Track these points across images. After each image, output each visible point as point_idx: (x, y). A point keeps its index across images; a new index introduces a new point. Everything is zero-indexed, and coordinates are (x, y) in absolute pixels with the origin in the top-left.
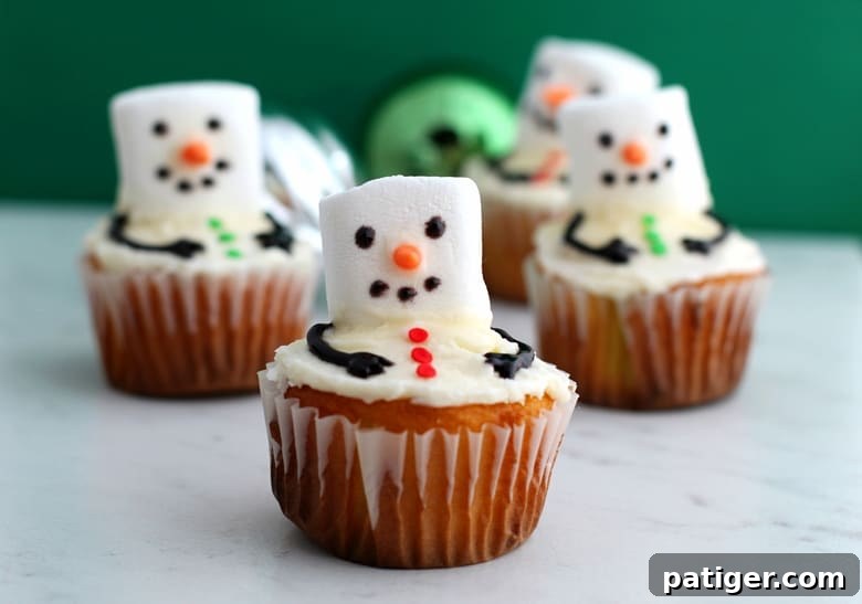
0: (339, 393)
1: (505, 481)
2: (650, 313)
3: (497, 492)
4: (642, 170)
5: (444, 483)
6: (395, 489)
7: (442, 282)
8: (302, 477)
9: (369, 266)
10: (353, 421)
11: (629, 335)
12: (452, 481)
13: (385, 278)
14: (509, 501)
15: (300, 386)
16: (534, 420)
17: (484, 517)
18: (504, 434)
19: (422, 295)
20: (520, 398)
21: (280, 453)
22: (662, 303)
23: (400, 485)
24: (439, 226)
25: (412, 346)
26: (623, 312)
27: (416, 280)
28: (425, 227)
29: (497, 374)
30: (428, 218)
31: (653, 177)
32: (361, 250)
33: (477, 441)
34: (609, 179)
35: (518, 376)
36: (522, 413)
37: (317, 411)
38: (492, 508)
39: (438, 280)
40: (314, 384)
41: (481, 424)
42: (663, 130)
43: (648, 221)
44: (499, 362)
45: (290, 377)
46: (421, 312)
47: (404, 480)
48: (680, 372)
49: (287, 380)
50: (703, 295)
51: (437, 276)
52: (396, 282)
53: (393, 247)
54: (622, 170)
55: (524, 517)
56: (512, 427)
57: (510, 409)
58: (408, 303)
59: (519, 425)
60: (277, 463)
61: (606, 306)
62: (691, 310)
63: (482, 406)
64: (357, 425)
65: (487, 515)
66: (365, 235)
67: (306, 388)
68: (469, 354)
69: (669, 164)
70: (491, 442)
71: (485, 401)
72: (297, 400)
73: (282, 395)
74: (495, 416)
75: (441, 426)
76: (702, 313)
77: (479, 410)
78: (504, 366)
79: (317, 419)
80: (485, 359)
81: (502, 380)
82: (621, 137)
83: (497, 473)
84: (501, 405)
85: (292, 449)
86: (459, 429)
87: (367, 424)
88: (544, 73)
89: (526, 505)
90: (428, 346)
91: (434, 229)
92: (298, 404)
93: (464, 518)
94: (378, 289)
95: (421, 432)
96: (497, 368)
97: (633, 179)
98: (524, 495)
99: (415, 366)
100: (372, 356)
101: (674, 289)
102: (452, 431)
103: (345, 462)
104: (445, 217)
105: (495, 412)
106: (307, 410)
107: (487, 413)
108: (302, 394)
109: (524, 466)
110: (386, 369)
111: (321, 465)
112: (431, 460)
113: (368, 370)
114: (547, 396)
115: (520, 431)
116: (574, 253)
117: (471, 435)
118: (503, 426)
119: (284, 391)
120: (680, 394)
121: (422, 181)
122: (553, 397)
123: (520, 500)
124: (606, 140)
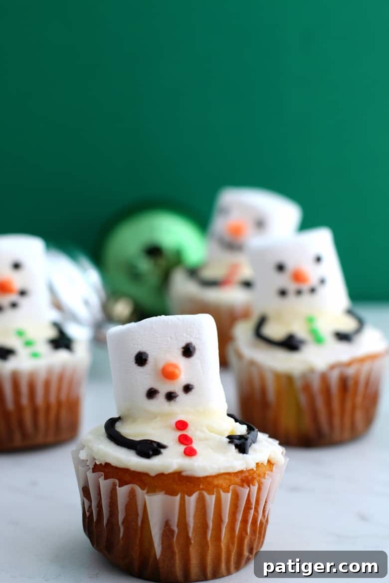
0: (132, 469)
1: (245, 521)
2: (316, 384)
3: (239, 528)
4: (305, 287)
5: (205, 526)
6: (172, 532)
7: (195, 387)
8: (107, 524)
9: (145, 378)
10: (143, 489)
11: (303, 399)
12: (211, 524)
13: (156, 386)
14: (247, 534)
15: (103, 464)
16: (263, 480)
17: (231, 546)
18: (244, 492)
19: (182, 396)
20: (253, 466)
21: (90, 507)
22: (324, 378)
23: (176, 529)
24: (191, 349)
25: (179, 433)
26: (299, 384)
27: (177, 387)
28: (182, 350)
29: (237, 450)
30: (183, 345)
31: (313, 290)
32: (139, 367)
33: (227, 498)
34: (283, 293)
35: (250, 451)
36: (255, 475)
37: (117, 482)
38: (236, 540)
39: (192, 386)
40: (114, 463)
41: (230, 486)
42: (318, 259)
43: (310, 320)
44: (237, 441)
45: (96, 458)
46: (182, 409)
47: (178, 526)
48: (337, 421)
49: (94, 459)
50: (351, 371)
51: (191, 383)
52: (164, 388)
53: (161, 365)
54: (291, 287)
55: (256, 543)
56: (249, 486)
57: (247, 474)
58: (172, 402)
59: (254, 485)
60: (88, 514)
61: (287, 380)
62: (344, 382)
63: (229, 474)
64: (145, 491)
65: (233, 544)
66: (142, 357)
67: (107, 465)
68: (218, 437)
69: (322, 281)
70: (236, 497)
71: (230, 471)
72: (102, 473)
73: (91, 470)
74: (238, 480)
75: (203, 489)
76: (351, 383)
77: (227, 477)
78: (241, 445)
79: (117, 487)
80: (228, 440)
81: (241, 455)
82: (291, 265)
83: (240, 517)
84: (242, 472)
85: (99, 506)
86: (215, 490)
87: (152, 490)
88: (225, 211)
89: (257, 535)
90: (188, 432)
91: (188, 351)
92: (103, 477)
93: (218, 547)
94: (152, 394)
95: (190, 495)
96: (237, 446)
97: (299, 293)
98: (256, 528)
99: (182, 448)
100: (152, 442)
101: (333, 367)
102: (210, 493)
103: (137, 515)
104: (195, 343)
105: (237, 476)
106: (110, 481)
107: (232, 478)
108: (106, 469)
109: (256, 510)
110: (162, 450)
111: (121, 517)
112: (196, 512)
113: (151, 453)
114: (269, 462)
115: (255, 489)
116: (263, 345)
117: (222, 494)
118: (242, 486)
119: (91, 467)
120: (337, 435)
121: (178, 319)
122: (272, 461)
123: (254, 531)
124: (281, 268)
